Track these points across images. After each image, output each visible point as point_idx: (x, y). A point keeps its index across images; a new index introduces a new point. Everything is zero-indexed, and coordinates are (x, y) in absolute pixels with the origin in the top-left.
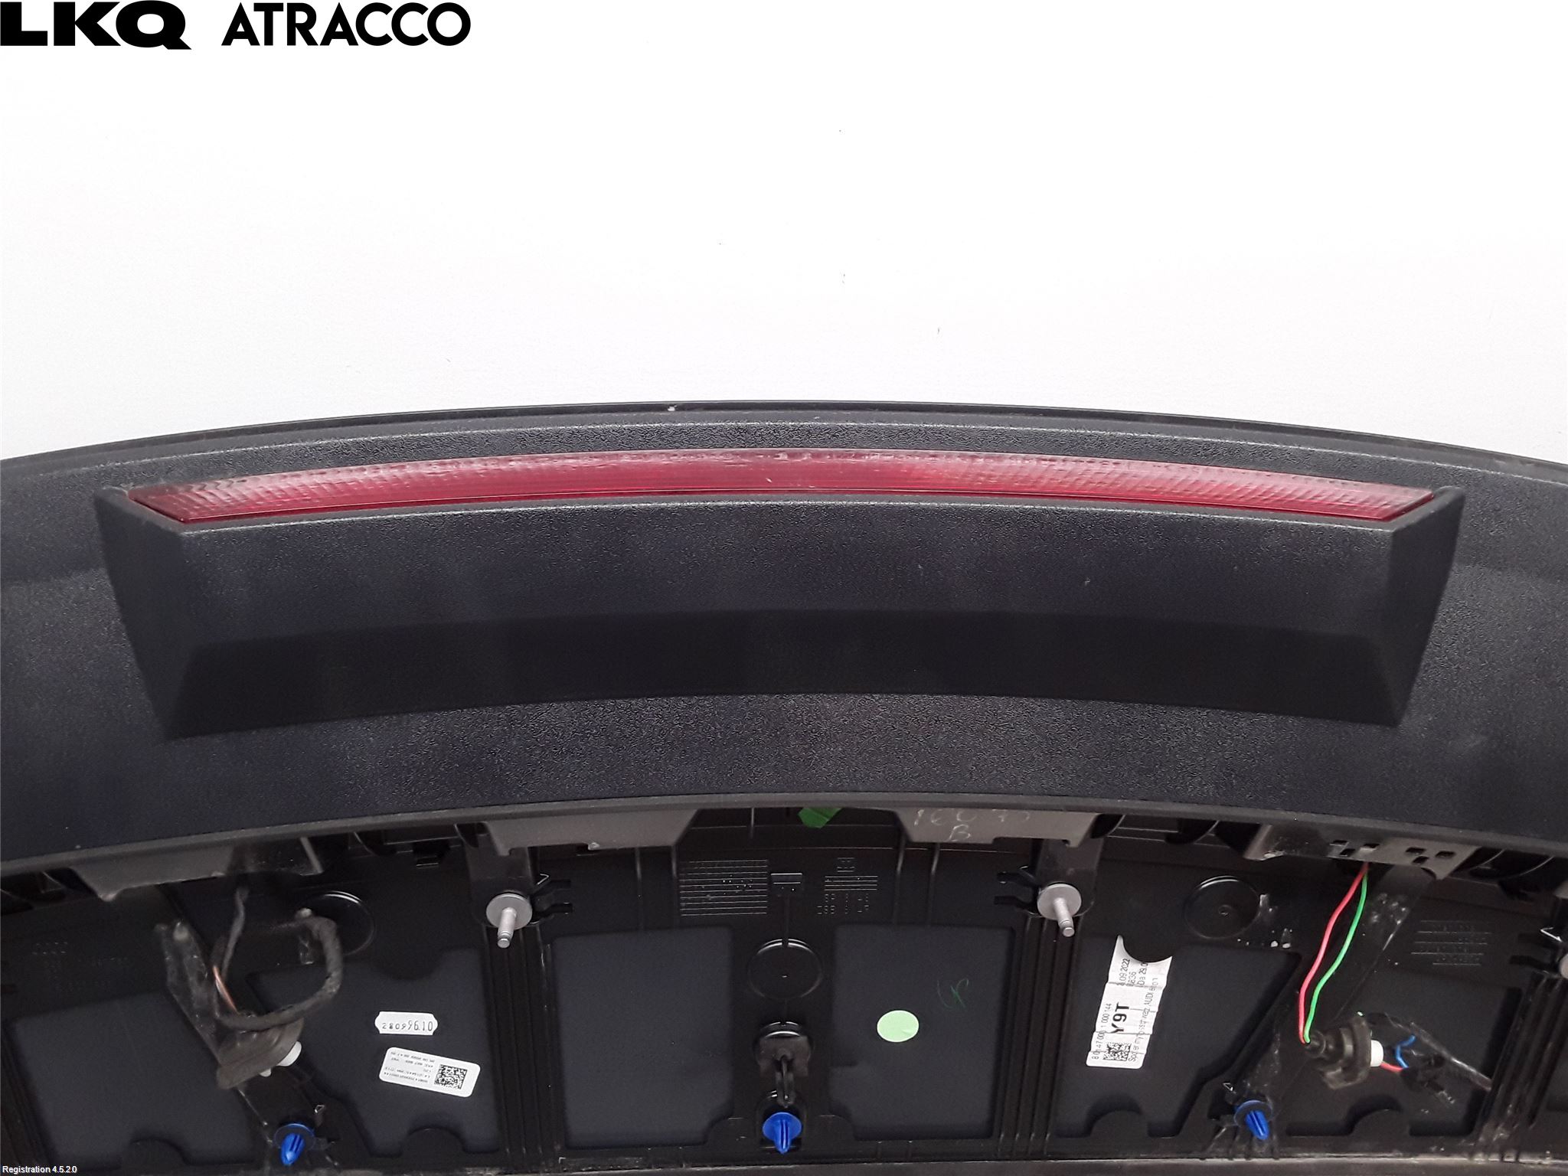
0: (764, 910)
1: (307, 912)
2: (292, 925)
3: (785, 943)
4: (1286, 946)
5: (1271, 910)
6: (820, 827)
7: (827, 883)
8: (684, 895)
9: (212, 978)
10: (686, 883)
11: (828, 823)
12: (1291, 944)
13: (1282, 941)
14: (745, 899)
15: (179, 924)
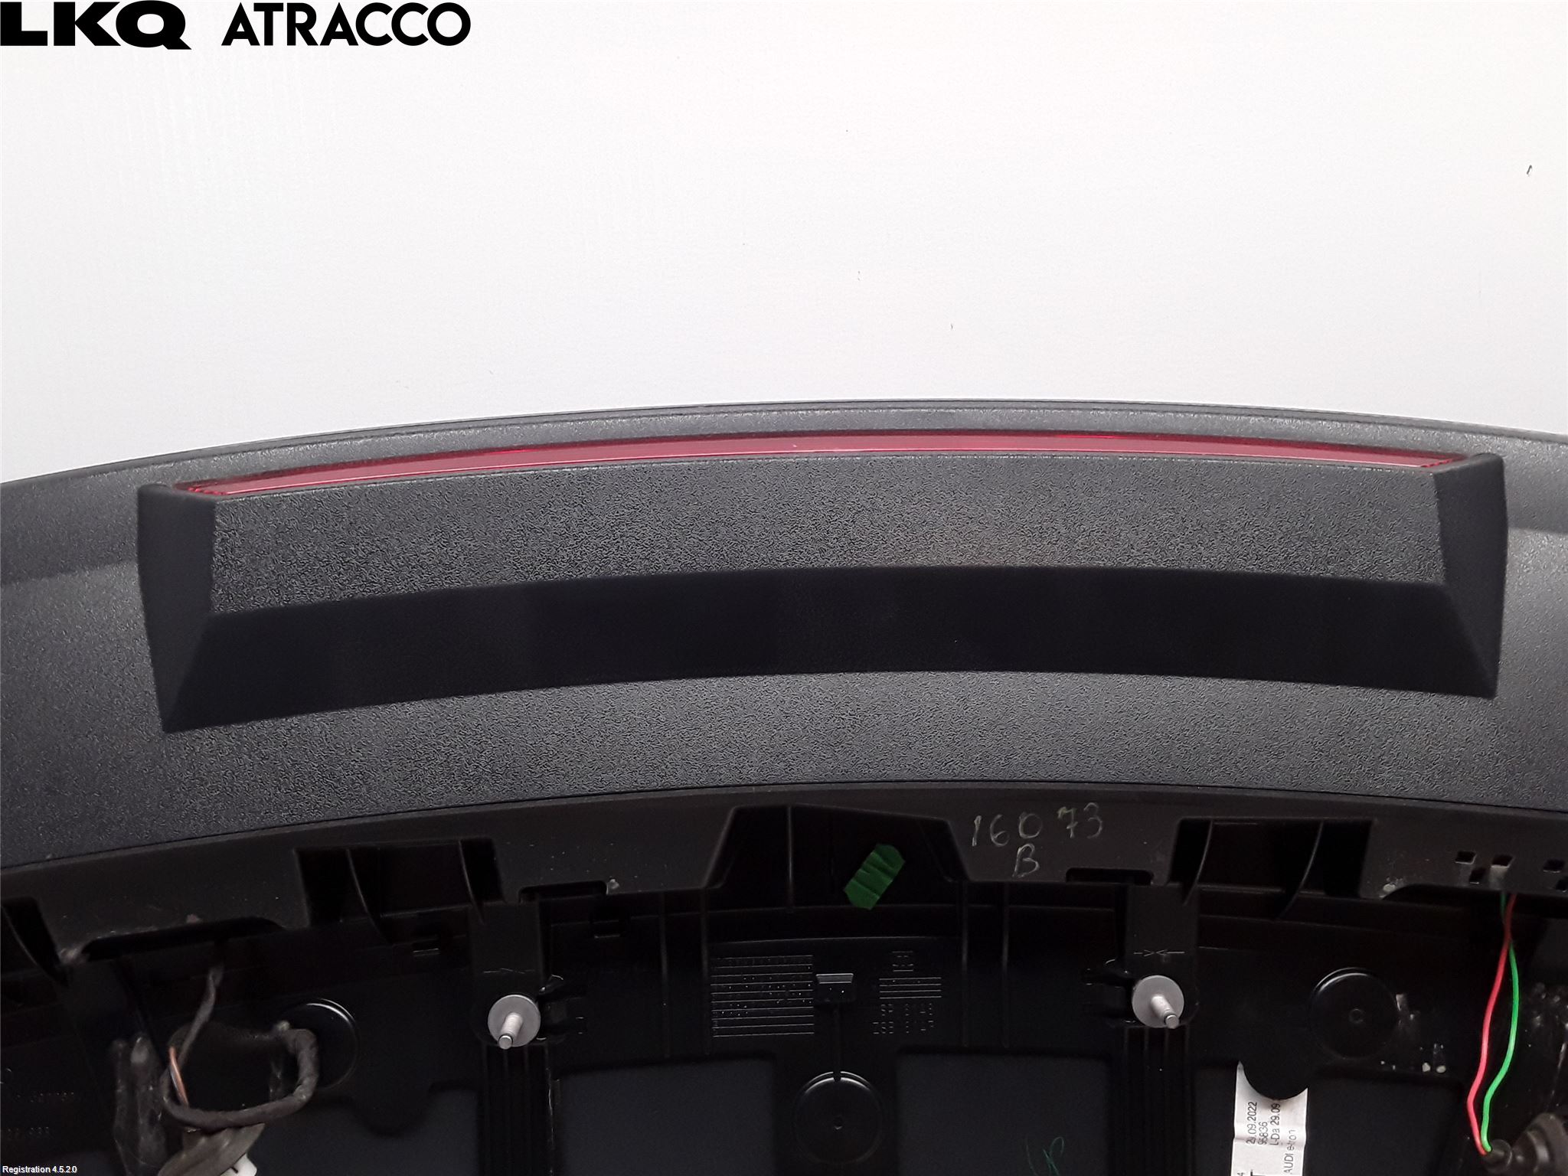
0: (809, 1029)
1: (284, 1025)
2: (267, 1037)
3: (837, 1077)
4: (1441, 1069)
5: (1412, 1016)
6: (870, 908)
7: (884, 989)
8: (719, 1006)
9: (165, 1063)
10: (720, 989)
11: (879, 902)
12: (1447, 1067)
13: (1434, 1062)
14: (789, 1013)
15: (139, 1040)
